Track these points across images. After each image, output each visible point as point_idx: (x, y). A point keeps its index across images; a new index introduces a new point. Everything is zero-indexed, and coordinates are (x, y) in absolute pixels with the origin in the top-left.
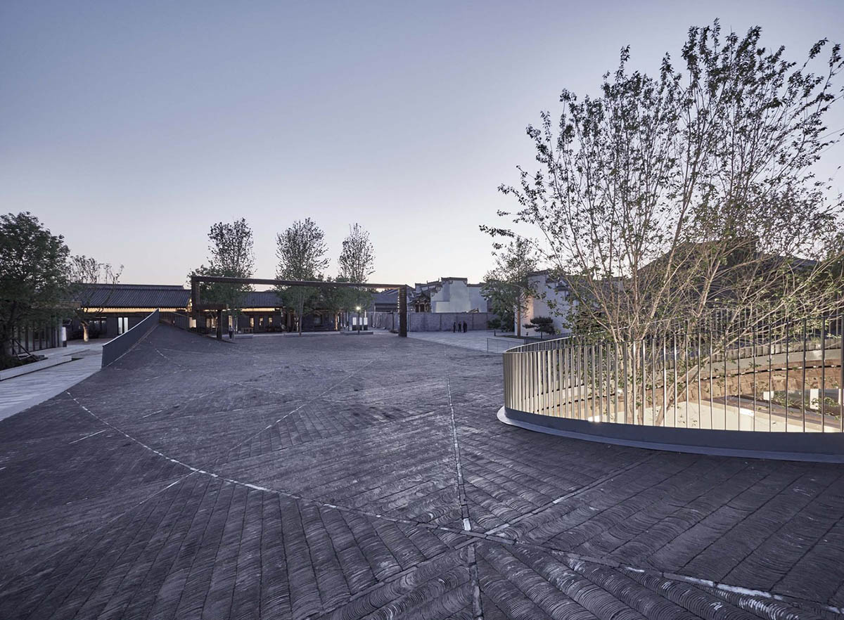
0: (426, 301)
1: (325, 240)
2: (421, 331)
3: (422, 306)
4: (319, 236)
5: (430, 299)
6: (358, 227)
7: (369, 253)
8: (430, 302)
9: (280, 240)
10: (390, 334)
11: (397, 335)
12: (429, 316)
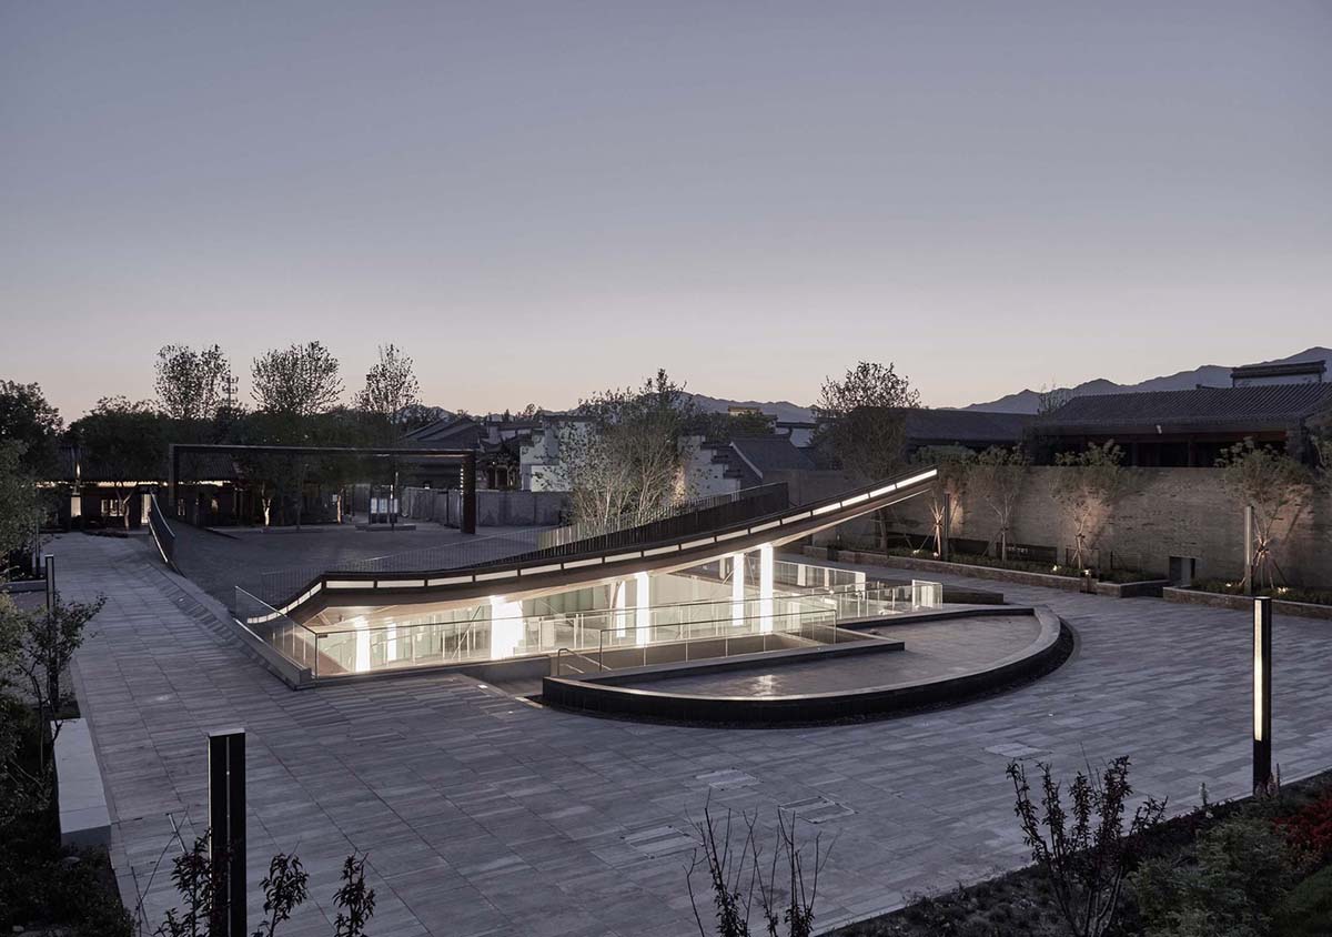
0: (510, 464)
1: (339, 374)
2: (498, 526)
3: (503, 473)
4: (331, 368)
5: (518, 459)
6: (395, 352)
7: (410, 393)
8: (518, 465)
9: (259, 370)
10: (443, 529)
11: (459, 531)
12: (514, 498)
